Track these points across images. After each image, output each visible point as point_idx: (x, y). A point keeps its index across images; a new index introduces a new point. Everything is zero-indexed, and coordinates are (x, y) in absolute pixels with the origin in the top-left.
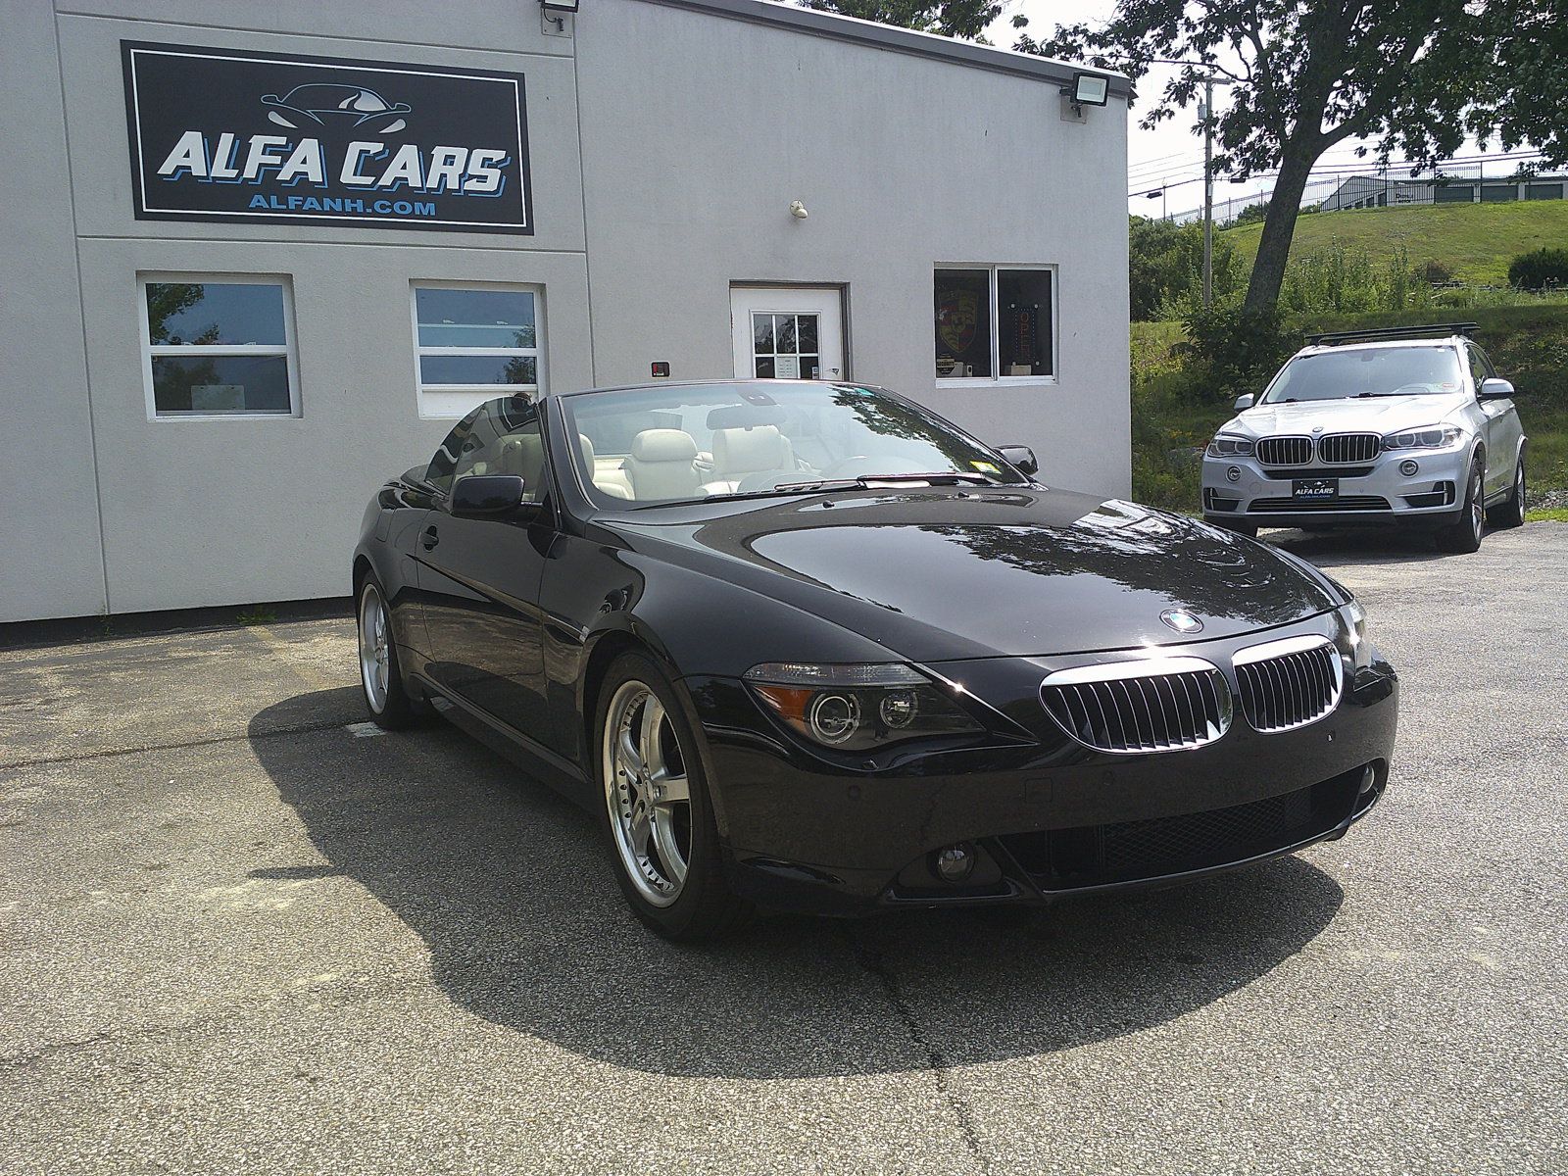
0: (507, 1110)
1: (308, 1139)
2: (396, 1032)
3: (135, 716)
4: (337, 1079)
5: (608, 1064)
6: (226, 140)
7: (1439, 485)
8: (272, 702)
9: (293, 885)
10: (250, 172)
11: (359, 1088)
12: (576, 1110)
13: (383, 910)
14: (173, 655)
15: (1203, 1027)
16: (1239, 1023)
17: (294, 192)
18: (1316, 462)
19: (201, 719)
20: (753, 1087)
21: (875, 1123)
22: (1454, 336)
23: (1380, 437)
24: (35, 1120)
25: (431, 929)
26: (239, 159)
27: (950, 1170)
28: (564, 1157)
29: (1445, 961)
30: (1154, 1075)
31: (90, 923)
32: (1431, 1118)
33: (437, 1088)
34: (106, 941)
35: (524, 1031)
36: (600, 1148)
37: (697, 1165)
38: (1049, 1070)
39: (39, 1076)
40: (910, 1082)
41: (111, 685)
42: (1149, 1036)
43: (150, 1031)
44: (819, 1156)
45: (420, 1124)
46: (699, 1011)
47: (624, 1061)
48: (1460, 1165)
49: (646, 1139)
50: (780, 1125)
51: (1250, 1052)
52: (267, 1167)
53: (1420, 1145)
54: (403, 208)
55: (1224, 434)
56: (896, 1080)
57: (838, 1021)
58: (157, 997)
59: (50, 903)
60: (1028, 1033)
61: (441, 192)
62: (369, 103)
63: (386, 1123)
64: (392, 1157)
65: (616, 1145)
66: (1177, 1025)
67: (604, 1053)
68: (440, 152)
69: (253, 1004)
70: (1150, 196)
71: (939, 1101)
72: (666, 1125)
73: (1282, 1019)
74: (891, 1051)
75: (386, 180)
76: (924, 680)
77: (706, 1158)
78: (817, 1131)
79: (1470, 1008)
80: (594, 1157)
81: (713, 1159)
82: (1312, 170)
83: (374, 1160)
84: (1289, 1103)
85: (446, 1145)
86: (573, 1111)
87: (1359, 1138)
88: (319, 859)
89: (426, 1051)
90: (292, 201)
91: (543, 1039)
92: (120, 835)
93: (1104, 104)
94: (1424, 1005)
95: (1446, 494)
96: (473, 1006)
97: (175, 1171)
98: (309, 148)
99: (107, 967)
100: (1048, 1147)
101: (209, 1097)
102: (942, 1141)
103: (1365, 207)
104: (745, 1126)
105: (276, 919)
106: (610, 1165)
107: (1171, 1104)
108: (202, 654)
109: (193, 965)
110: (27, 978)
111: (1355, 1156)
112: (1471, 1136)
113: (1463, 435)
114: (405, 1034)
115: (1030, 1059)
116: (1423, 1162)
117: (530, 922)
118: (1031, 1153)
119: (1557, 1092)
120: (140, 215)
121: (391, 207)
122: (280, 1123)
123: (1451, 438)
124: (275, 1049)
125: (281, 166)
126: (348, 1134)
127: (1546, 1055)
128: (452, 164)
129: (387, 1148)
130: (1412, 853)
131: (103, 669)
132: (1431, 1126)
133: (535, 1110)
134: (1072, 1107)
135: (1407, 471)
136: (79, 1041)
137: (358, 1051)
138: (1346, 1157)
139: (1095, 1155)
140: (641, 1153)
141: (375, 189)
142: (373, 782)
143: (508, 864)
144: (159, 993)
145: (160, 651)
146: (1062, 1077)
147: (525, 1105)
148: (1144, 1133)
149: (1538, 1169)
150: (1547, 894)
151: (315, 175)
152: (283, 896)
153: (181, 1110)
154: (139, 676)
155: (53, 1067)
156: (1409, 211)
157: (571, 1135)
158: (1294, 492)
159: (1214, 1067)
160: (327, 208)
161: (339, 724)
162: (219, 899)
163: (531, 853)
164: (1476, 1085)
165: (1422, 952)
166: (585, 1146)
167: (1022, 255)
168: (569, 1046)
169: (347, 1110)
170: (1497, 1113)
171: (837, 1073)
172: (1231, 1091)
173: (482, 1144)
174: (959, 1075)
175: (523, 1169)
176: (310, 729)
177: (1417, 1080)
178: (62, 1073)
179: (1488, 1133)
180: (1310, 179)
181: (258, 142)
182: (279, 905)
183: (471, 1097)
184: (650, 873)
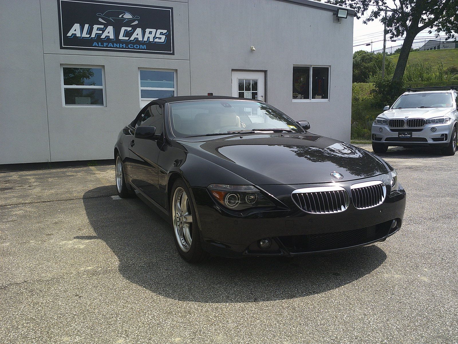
0: (132, 308)
1: (75, 313)
2: (106, 284)
3: (53, 191)
4: (86, 297)
5: (163, 296)
6: (87, 26)
7: (443, 135)
8: (92, 188)
9: (86, 241)
10: (93, 36)
11: (92, 300)
12: (151, 309)
13: (109, 249)
14: (68, 174)
15: (336, 294)
16: (347, 294)
17: (105, 41)
18: (406, 127)
19: (71, 193)
20: (202, 305)
21: (234, 317)
22: (451, 90)
23: (425, 120)
24: (2, 304)
25: (122, 256)
26: (90, 32)
27: (253, 332)
28: (145, 322)
29: (413, 278)
30: (318, 308)
31: (28, 250)
32: (397, 325)
33: (113, 301)
34: (32, 255)
35: (141, 286)
36: (155, 320)
37: (181, 327)
38: (288, 305)
39: (6, 292)
40: (247, 306)
41: (48, 182)
42: (319, 296)
43: (38, 281)
44: (216, 326)
45: (107, 311)
46: (192, 282)
47: (168, 296)
48: (402, 339)
49: (169, 319)
50: (207, 316)
51: (348, 302)
52: (62, 321)
53: (392, 333)
54: (137, 46)
55: (379, 118)
56: (243, 305)
57: (230, 287)
58: (42, 272)
59: (19, 244)
60: (284, 293)
61: (148, 42)
62: (128, 16)
63: (97, 310)
64: (97, 320)
65: (160, 320)
66: (328, 293)
67: (162, 293)
68: (148, 30)
69: (68, 274)
70: (367, 45)
71: (254, 312)
72: (175, 315)
73: (360, 293)
74: (244, 296)
75: (132, 38)
76: (258, 190)
77: (184, 325)
78: (217, 319)
79: (417, 293)
80: (153, 323)
81: (186, 325)
82: (415, 38)
83: (92, 320)
84: (356, 318)
85: (112, 317)
86: (150, 309)
87: (374, 330)
88: (94, 234)
89: (113, 290)
90: (105, 44)
91: (146, 288)
92: (42, 225)
93: (346, 18)
94: (403, 291)
95: (445, 138)
96: (128, 278)
97: (37, 320)
98: (110, 29)
99: (30, 262)
100: (282, 327)
101: (50, 300)
102: (252, 323)
103: (433, 49)
104: (197, 316)
105: (79, 250)
106: (157, 325)
107: (321, 316)
108: (75, 174)
109: (54, 263)
110: (8, 264)
111: (372, 335)
112: (408, 330)
113: (451, 120)
114: (108, 285)
115: (283, 301)
116: (391, 337)
117: (149, 255)
118: (277, 328)
119: (436, 319)
120: (61, 48)
121: (133, 46)
122: (68, 309)
123: (447, 121)
124: (71, 288)
125: (102, 34)
126: (86, 313)
127: (436, 308)
128: (151, 34)
129: (96, 317)
130: (411, 246)
131: (47, 177)
132: (397, 327)
133: (139, 309)
134: (292, 316)
135: (433, 130)
136: (19, 283)
137: (94, 289)
138: (369, 335)
139: (296, 330)
140: (166, 322)
141: (129, 41)
142: (115, 213)
143: (147, 238)
144: (43, 270)
145: (64, 173)
146: (291, 307)
147: (137, 307)
148: (311, 325)
149: (425, 341)
150: (448, 260)
151: (112, 37)
152: (82, 245)
153: (42, 303)
154: (57, 180)
155: (10, 290)
156: (447, 51)
157: (148, 316)
158: (399, 136)
159: (336, 306)
160: (115, 46)
161: (109, 196)
162: (65, 245)
163: (154, 235)
164: (413, 316)
165: (407, 275)
166: (151, 319)
167: (320, 63)
168: (153, 291)
169: (87, 306)
170: (417, 324)
171: (227, 302)
172: (340, 313)
173: (122, 317)
174: (261, 304)
175: (132, 325)
176: (101, 197)
177: (396, 313)
178: (12, 291)
179: (413, 330)
180: (414, 41)
181: (95, 27)
182: (81, 247)
183: (122, 304)
184: (184, 242)
